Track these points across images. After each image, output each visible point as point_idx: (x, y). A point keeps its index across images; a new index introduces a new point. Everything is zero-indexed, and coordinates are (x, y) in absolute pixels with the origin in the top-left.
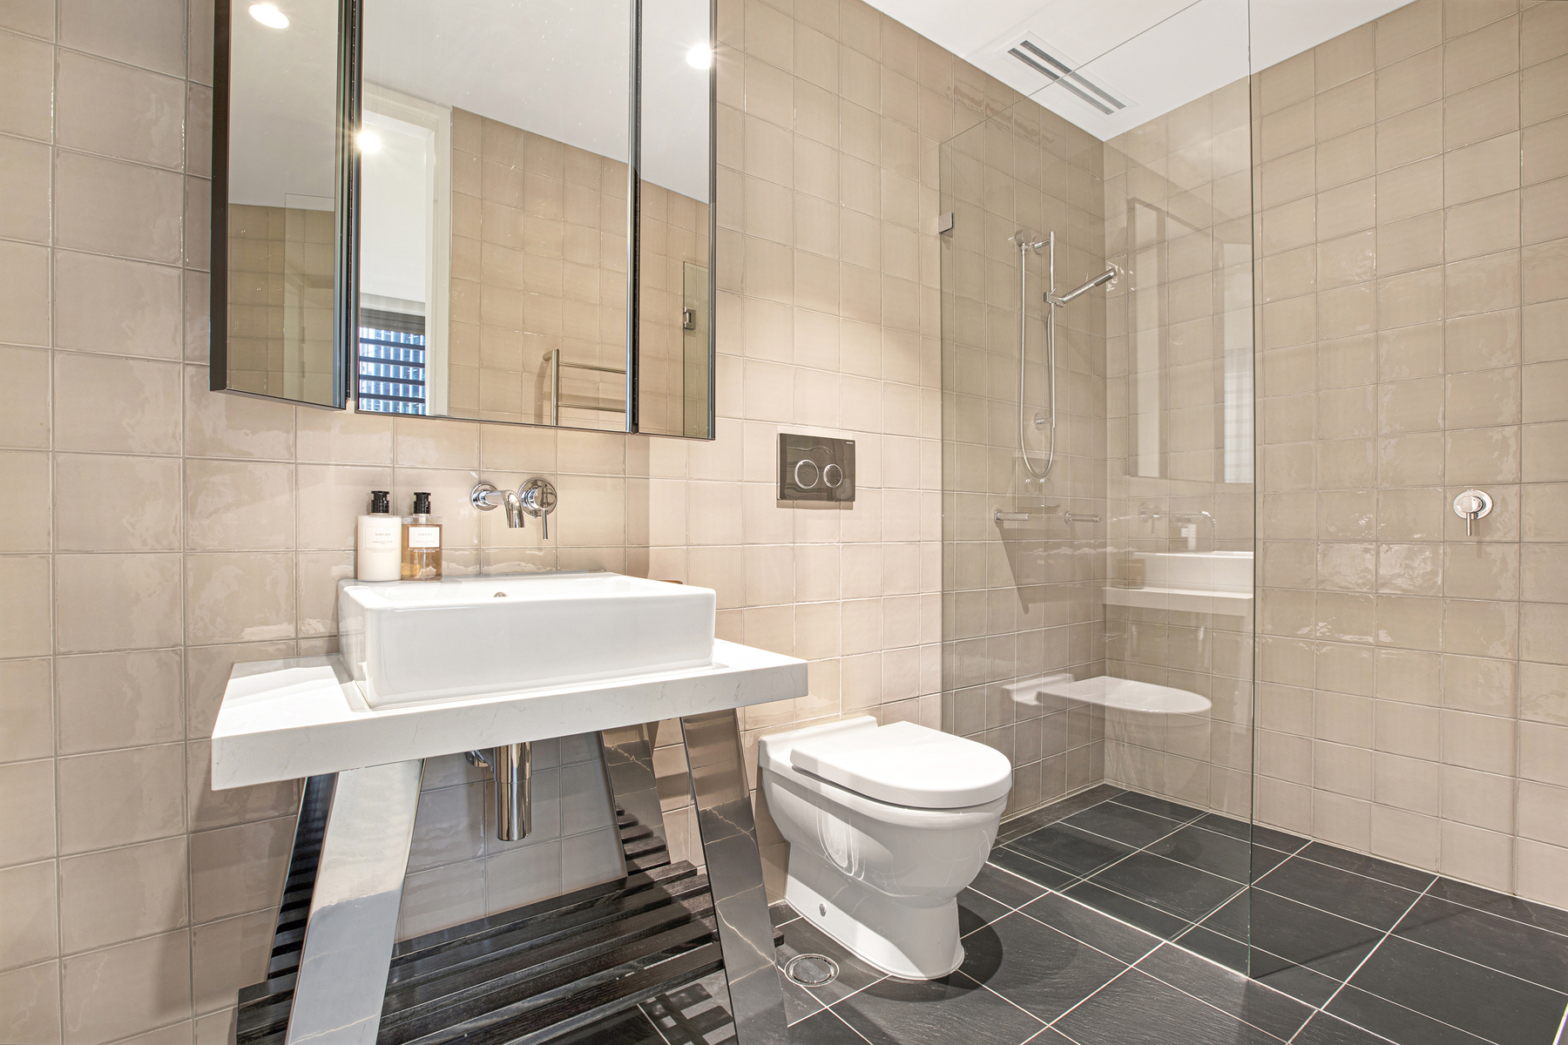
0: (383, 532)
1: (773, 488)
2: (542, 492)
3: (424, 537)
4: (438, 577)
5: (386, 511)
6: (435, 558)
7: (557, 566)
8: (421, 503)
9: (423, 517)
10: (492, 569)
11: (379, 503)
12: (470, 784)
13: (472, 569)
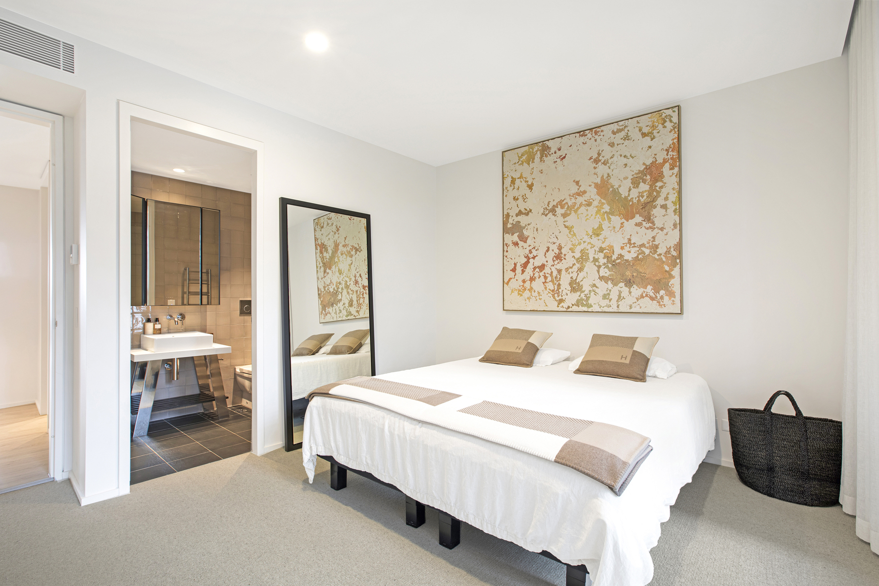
0: (150, 326)
1: (238, 312)
2: (183, 316)
3: (158, 326)
4: (160, 333)
5: (150, 322)
6: (160, 329)
7: (186, 330)
8: (157, 320)
9: (157, 323)
10: (171, 331)
11: (149, 320)
12: (166, 373)
13: (167, 331)
